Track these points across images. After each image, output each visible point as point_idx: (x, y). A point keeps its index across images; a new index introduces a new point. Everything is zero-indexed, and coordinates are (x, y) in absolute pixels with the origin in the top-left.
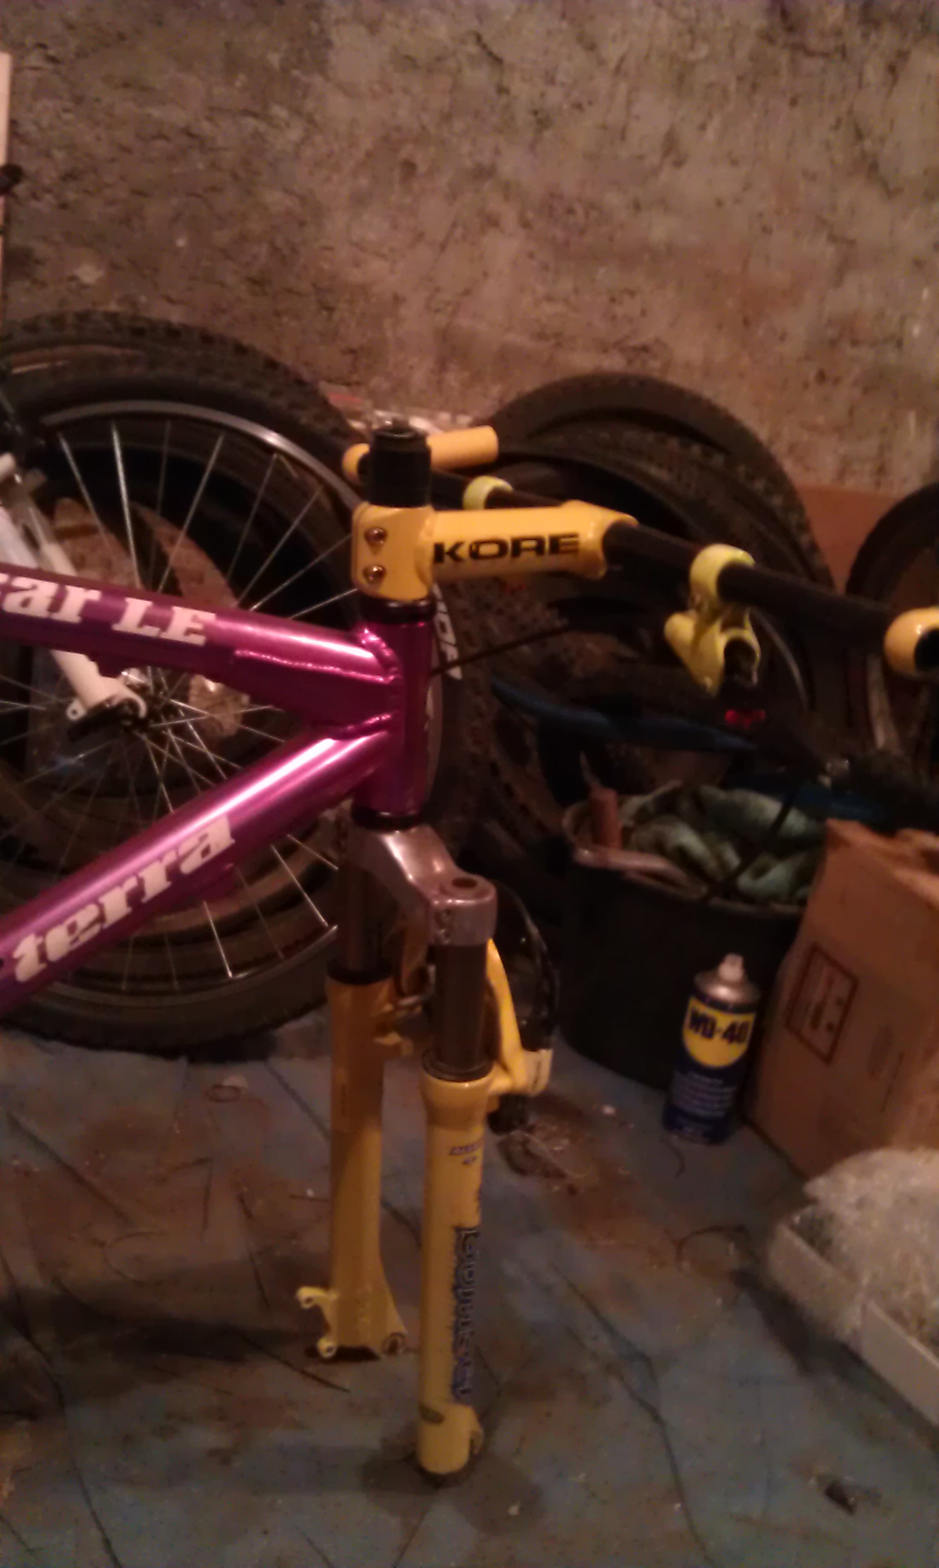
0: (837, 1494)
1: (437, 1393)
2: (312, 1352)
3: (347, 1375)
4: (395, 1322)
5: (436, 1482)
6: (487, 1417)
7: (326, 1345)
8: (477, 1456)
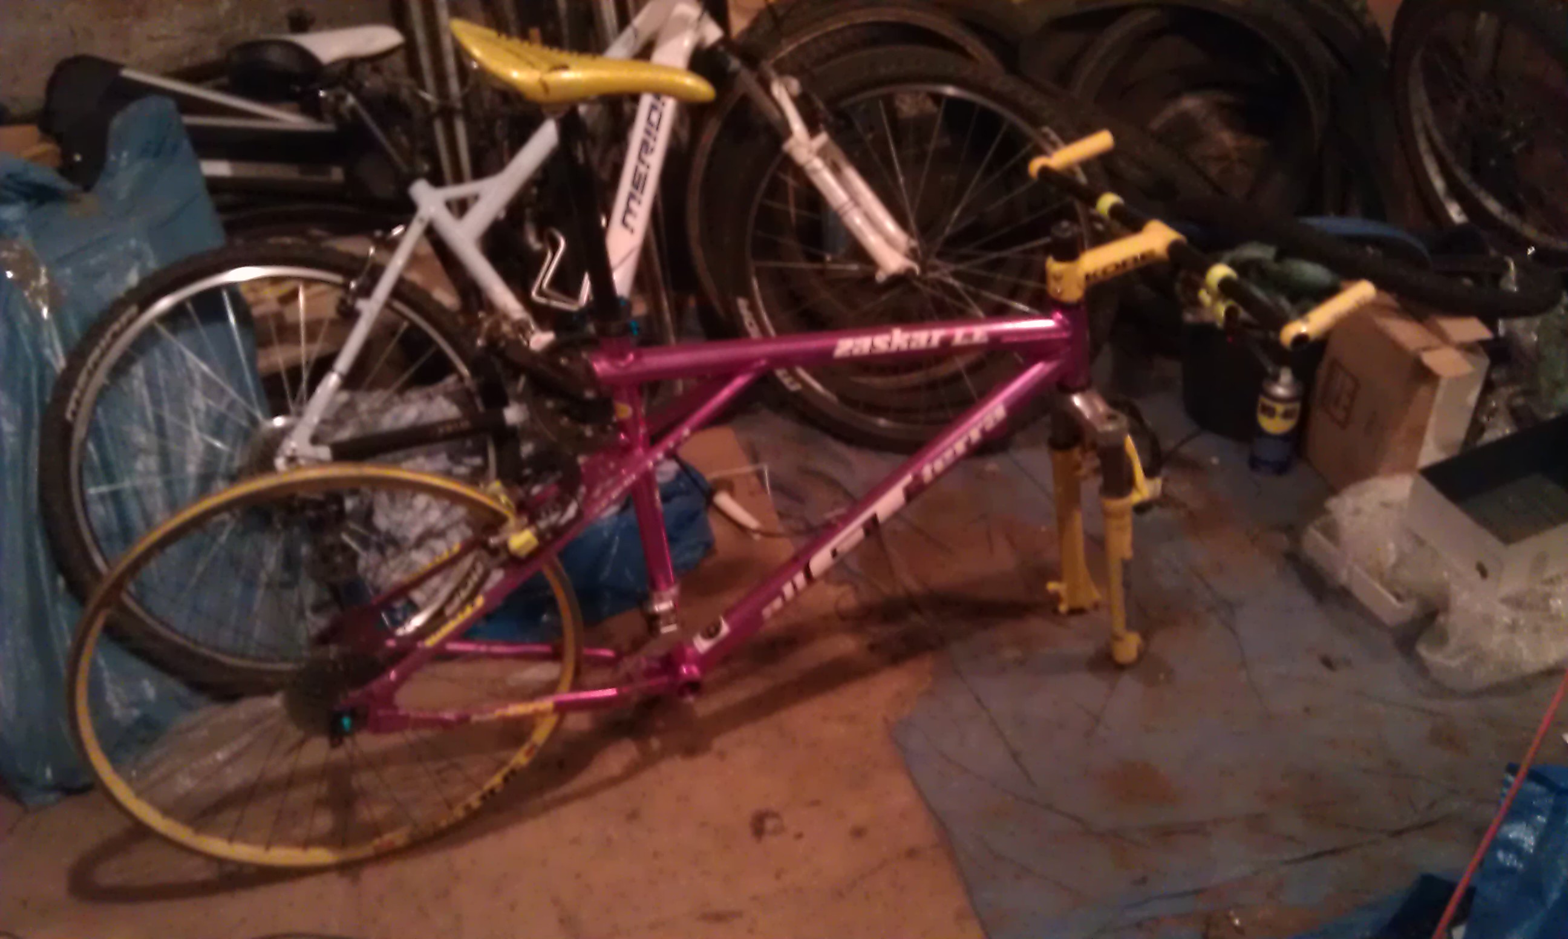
0: (1328, 663)
1: (1119, 625)
2: (1056, 611)
3: (1074, 621)
4: (1096, 595)
5: (1121, 667)
6: (1146, 636)
7: (1063, 608)
8: (1142, 654)
